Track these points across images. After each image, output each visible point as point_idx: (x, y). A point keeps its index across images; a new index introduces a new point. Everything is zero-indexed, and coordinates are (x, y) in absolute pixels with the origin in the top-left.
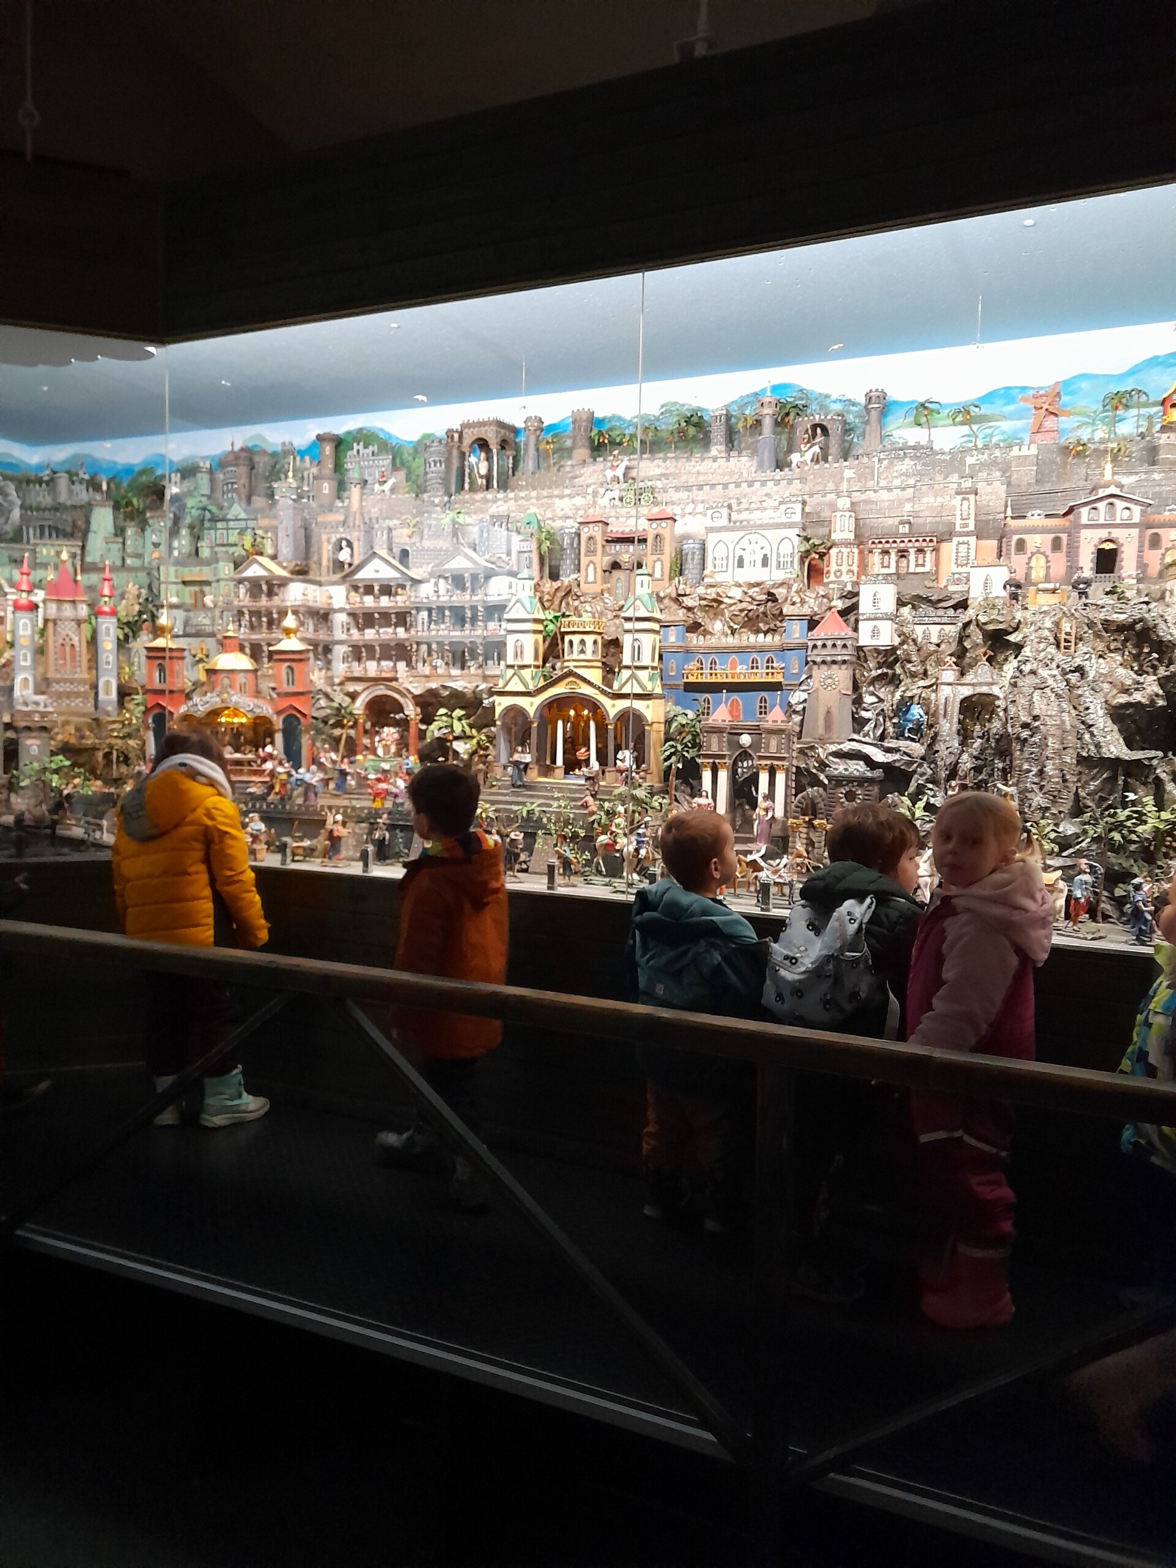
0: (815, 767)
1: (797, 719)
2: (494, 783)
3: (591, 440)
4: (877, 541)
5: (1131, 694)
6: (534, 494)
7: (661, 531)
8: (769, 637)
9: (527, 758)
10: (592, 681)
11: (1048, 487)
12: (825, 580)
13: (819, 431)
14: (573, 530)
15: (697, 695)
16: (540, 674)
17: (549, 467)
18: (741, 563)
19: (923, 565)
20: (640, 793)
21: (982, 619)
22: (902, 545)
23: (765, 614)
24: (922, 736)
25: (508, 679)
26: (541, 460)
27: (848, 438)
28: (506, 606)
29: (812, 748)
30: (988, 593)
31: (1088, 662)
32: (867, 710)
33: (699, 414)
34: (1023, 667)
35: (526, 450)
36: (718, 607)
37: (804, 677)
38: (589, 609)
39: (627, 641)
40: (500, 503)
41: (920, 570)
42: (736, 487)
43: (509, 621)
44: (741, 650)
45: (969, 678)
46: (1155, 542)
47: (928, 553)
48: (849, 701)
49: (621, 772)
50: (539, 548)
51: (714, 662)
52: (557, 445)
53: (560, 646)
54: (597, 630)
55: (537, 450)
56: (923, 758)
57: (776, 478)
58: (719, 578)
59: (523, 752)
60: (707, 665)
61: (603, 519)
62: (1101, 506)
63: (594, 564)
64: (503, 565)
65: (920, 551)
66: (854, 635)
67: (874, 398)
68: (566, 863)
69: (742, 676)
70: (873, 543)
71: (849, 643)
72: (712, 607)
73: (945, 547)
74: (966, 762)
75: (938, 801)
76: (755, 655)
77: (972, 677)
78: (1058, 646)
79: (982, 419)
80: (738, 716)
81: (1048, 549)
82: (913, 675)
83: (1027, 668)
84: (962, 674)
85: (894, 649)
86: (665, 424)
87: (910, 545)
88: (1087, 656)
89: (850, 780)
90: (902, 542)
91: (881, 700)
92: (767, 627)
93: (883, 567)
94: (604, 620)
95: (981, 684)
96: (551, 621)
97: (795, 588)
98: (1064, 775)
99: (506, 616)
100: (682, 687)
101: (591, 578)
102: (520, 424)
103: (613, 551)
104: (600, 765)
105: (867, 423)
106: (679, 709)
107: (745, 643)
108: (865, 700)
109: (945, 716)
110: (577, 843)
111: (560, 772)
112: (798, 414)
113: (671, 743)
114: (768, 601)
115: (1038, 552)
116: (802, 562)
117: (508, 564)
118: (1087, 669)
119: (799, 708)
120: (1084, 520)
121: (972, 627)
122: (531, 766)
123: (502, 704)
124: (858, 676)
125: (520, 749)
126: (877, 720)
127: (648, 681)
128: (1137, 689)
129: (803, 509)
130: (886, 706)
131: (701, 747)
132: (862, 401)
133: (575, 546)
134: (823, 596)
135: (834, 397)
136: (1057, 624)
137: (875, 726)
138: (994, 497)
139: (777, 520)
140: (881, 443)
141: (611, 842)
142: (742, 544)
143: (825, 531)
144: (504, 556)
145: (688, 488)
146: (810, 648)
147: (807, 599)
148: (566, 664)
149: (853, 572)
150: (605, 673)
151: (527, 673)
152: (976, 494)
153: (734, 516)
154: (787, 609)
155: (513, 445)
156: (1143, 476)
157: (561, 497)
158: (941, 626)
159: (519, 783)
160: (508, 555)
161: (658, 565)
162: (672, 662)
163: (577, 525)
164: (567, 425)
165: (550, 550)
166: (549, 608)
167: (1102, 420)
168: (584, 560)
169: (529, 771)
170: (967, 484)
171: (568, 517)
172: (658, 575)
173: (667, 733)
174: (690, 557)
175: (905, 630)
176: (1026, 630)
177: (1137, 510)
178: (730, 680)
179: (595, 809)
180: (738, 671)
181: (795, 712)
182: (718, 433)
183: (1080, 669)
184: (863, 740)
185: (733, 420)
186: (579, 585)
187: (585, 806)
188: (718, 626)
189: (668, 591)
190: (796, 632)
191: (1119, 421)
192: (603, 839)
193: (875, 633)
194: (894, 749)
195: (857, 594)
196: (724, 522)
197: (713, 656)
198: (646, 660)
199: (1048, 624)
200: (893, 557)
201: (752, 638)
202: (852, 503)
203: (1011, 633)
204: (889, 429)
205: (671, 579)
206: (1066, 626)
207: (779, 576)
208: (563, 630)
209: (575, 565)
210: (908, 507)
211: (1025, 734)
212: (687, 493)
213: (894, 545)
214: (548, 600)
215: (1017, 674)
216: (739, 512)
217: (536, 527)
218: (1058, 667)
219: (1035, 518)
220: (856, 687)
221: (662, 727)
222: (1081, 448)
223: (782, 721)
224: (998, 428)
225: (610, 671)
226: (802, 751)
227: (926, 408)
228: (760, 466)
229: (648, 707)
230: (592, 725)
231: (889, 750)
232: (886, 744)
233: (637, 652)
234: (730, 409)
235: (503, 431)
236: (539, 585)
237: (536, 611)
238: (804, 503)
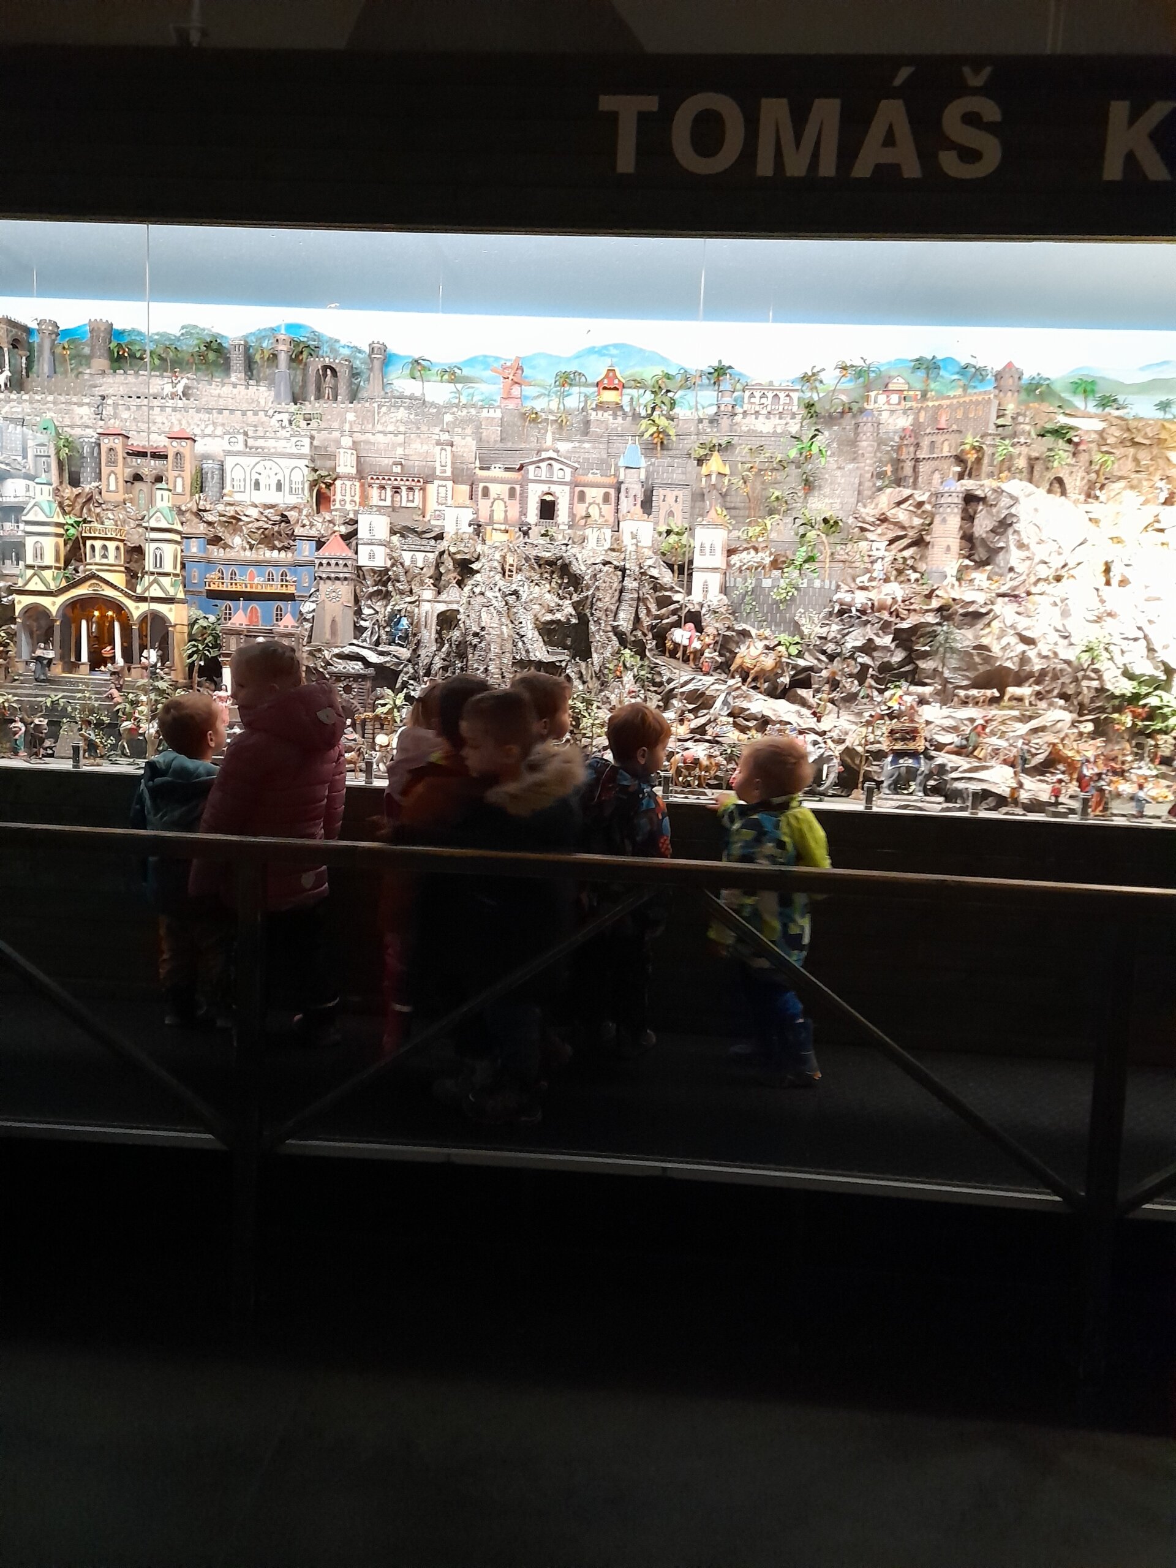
0: (322, 667)
1: (308, 625)
2: (16, 678)
3: (111, 351)
4: (375, 477)
5: (554, 614)
6: (50, 398)
7: (182, 450)
8: (283, 553)
9: (51, 654)
10: (115, 584)
11: (509, 445)
12: (332, 508)
13: (329, 372)
14: (93, 440)
15: (217, 602)
16: (62, 575)
17: (65, 373)
18: (257, 485)
19: (413, 502)
20: (161, 685)
21: (453, 550)
22: (396, 482)
23: (279, 533)
24: (408, 643)
25: (27, 578)
26: (57, 364)
27: (356, 381)
28: (24, 509)
29: (320, 650)
30: (458, 529)
31: (521, 588)
32: (366, 620)
33: (219, 341)
34: (475, 589)
35: (41, 352)
36: (236, 524)
37: (313, 590)
38: (111, 517)
39: (150, 549)
40: (13, 404)
41: (410, 505)
42: (254, 415)
43: (27, 523)
44: (257, 564)
45: (443, 597)
46: (582, 497)
47: (417, 491)
48: (350, 613)
49: (146, 668)
50: (58, 453)
51: (233, 573)
52: (73, 351)
53: (82, 550)
54: (118, 537)
55: (53, 353)
56: (409, 661)
57: (290, 410)
58: (238, 497)
59: (45, 649)
60: (227, 575)
61: (124, 432)
62: (543, 465)
63: (116, 474)
64: (18, 467)
65: (410, 489)
66: (355, 557)
67: (376, 350)
68: (91, 746)
69: (259, 587)
70: (372, 478)
71: (349, 563)
72: (231, 523)
73: (429, 486)
74: (438, 663)
75: (416, 694)
76: (271, 569)
77: (446, 595)
78: (504, 575)
79: (466, 380)
80: (257, 622)
81: (506, 496)
82: (402, 593)
83: (477, 590)
84: (439, 593)
85: (387, 570)
86: (187, 345)
87: (402, 483)
88: (521, 583)
89: (348, 676)
90: (396, 480)
91: (377, 612)
92: (282, 544)
93: (381, 500)
94: (127, 528)
95: (451, 602)
96: (72, 525)
97: (305, 512)
98: (502, 673)
99: (24, 518)
100: (205, 594)
101: (112, 487)
102: (33, 325)
103: (134, 464)
104: (126, 662)
105: (371, 369)
106: (201, 614)
107: (261, 558)
108: (364, 612)
109: (426, 627)
110: (102, 730)
111: (85, 669)
112: (311, 355)
113: (193, 643)
114: (282, 521)
115: (498, 498)
116: (311, 490)
117: (25, 467)
118: (521, 592)
119: (309, 616)
120: (531, 476)
121: (446, 556)
122: (54, 662)
123: (22, 602)
124: (358, 591)
125: (42, 645)
126: (373, 628)
127: (169, 586)
128: (558, 610)
129: (311, 443)
130: (380, 617)
131: (221, 647)
132: (367, 350)
133: (95, 455)
134: (330, 522)
135: (342, 343)
136: (504, 557)
137: (372, 633)
138: (466, 450)
139: (288, 451)
140: (383, 389)
141: (134, 727)
142: (257, 469)
143: (332, 463)
144: (20, 459)
145: (209, 410)
146: (317, 565)
147: (315, 523)
148: (88, 567)
149: (355, 502)
150: (129, 578)
151: (48, 574)
152: (452, 446)
153: (250, 442)
154: (298, 531)
155: (26, 345)
156: (577, 444)
157: (80, 405)
158: (424, 554)
159: (42, 677)
160: (24, 458)
161: (179, 481)
162: (195, 573)
163: (96, 436)
164: (85, 332)
165: (69, 457)
166: (69, 513)
167: (556, 393)
168: (105, 470)
169: (52, 666)
170: (445, 437)
171: (87, 427)
172: (179, 489)
173: (190, 634)
174: (209, 475)
175: (394, 555)
176: (483, 560)
177: (568, 471)
178: (248, 590)
179: (120, 700)
180: (256, 581)
181: (306, 620)
182: (237, 361)
183: (515, 593)
184: (361, 644)
185: (251, 350)
186: (100, 493)
187: (111, 698)
188: (237, 541)
189: (189, 505)
190: (306, 551)
191: (568, 395)
192: (127, 725)
193: (372, 556)
194: (385, 652)
195: (356, 522)
196: (240, 447)
197: (233, 568)
198: (168, 567)
199: (497, 556)
200: (389, 492)
201: (268, 554)
202: (354, 442)
203: (473, 562)
204: (391, 378)
205: (192, 495)
206: (510, 560)
207: (292, 500)
208: (84, 535)
209: (95, 473)
210: (400, 451)
211: (475, 641)
212: (207, 415)
213: (389, 482)
214: (69, 506)
215: (471, 595)
216: (256, 438)
217: (53, 433)
218: (500, 590)
219: (496, 472)
220: (357, 601)
221: (186, 629)
222: (534, 416)
223: (292, 627)
224: (478, 389)
225: (133, 576)
226: (311, 653)
227: (419, 363)
228: (277, 396)
229: (171, 610)
230: (117, 625)
231: (382, 653)
232: (379, 649)
233: (159, 560)
234: (249, 340)
235: (14, 330)
236: (58, 489)
237: (55, 516)
238: (312, 438)
